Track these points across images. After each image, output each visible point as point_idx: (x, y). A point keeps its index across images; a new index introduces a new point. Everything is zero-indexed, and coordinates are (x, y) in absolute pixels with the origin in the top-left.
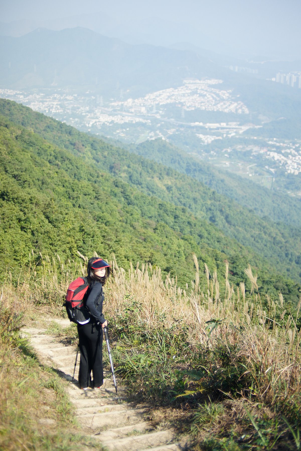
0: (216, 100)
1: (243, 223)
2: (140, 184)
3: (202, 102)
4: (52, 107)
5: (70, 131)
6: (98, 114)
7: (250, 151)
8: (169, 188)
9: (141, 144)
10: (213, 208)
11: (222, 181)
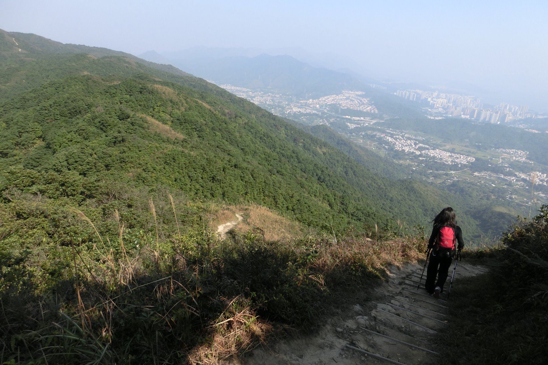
0: (359, 104)
1: (363, 176)
2: (309, 150)
3: (351, 105)
4: (267, 101)
5: (274, 118)
6: (292, 107)
7: (375, 135)
8: (324, 154)
9: (314, 127)
10: (347, 166)
11: (356, 151)
